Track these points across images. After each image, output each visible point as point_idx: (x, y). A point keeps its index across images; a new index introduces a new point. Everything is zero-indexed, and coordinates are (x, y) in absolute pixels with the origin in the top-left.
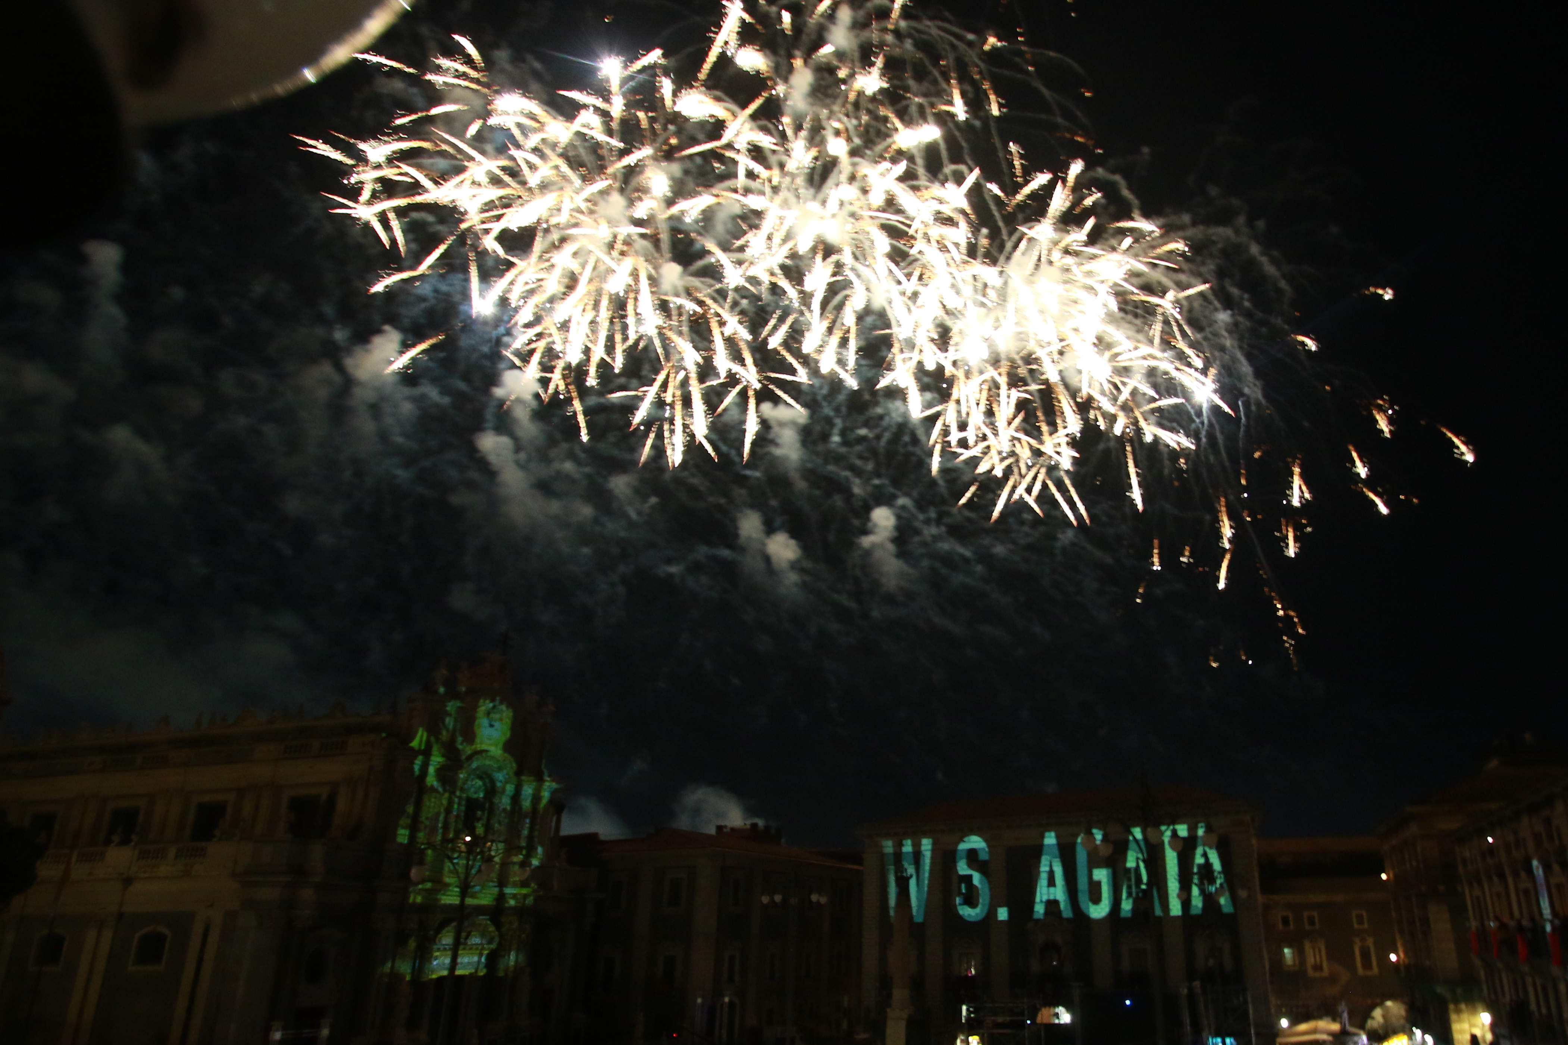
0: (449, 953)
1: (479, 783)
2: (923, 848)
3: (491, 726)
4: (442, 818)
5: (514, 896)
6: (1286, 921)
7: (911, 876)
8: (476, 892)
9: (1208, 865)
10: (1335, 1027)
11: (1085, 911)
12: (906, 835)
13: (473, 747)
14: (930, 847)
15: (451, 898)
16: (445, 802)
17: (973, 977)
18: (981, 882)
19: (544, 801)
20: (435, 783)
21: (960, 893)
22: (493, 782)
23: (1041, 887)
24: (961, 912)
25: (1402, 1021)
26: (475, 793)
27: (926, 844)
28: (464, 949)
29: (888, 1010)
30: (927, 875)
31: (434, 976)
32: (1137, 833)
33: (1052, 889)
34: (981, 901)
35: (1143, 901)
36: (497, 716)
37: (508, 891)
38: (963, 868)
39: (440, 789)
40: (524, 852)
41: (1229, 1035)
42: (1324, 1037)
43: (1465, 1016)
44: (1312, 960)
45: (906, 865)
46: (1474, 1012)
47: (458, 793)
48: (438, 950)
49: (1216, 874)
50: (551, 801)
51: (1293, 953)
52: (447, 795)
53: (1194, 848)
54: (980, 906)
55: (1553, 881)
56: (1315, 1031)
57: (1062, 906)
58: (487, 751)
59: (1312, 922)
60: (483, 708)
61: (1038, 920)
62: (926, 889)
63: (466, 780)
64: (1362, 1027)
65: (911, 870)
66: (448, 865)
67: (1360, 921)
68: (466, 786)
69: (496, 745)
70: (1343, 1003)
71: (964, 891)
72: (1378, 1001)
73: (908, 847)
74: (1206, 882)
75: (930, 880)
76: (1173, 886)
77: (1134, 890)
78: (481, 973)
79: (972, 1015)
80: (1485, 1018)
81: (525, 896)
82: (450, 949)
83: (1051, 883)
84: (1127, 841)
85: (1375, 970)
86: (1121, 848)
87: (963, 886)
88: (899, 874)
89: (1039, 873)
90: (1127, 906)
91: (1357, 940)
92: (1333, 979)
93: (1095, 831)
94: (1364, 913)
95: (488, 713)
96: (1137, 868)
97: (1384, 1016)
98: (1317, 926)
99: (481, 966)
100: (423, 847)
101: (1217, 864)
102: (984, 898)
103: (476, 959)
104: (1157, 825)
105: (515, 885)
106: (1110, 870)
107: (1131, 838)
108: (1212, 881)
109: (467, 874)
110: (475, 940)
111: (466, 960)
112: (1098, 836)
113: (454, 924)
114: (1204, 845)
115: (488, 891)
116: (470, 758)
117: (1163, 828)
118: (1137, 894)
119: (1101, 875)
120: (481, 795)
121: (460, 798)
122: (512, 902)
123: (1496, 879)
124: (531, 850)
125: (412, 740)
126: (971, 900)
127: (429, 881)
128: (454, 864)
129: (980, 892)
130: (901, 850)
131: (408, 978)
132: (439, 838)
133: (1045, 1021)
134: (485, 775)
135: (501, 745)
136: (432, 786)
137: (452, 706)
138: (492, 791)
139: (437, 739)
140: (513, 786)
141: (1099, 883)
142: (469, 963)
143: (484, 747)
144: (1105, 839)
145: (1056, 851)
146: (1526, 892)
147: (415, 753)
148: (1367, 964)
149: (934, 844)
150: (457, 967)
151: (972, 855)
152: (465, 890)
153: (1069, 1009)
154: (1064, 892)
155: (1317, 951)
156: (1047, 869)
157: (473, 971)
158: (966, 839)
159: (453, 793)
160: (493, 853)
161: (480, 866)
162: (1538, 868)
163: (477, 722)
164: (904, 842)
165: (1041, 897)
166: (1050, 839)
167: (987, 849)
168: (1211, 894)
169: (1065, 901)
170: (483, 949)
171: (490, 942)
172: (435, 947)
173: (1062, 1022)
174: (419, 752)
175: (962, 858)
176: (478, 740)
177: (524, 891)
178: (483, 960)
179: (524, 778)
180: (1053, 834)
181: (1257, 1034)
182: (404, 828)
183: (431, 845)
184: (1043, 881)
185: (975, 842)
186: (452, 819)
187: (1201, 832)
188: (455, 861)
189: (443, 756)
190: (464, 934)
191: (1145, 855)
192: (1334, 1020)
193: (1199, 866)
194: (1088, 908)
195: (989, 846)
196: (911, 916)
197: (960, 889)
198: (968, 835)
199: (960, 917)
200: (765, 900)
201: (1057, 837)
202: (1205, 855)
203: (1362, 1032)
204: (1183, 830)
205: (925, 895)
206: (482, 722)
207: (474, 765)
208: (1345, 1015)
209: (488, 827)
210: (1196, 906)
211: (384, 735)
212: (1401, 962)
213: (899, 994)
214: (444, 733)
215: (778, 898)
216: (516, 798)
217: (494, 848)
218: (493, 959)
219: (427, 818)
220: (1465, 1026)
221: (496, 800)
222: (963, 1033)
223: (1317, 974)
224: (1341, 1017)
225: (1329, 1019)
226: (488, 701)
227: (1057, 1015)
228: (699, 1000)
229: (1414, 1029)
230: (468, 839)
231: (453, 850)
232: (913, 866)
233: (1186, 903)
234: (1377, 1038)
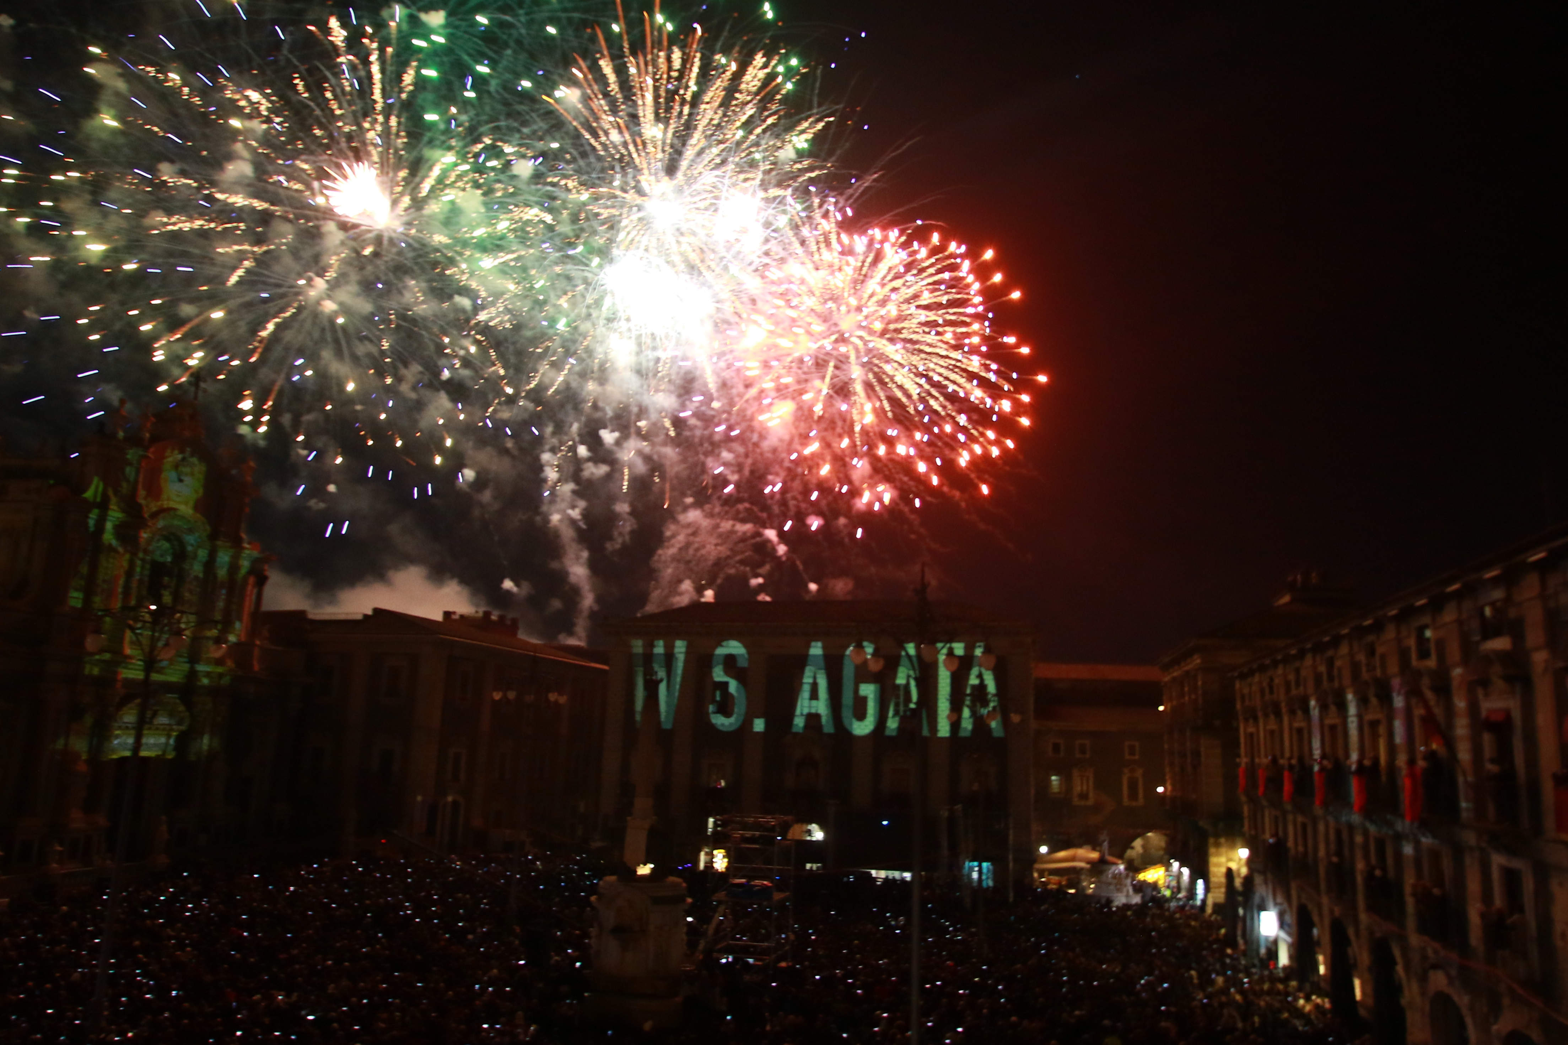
0: (133, 732)
1: (166, 545)
2: (676, 650)
3: (181, 481)
4: (121, 581)
5: (208, 674)
6: (1056, 748)
7: (661, 680)
8: (163, 668)
9: (982, 687)
10: (1095, 855)
11: (848, 727)
12: (659, 636)
13: (159, 503)
14: (683, 650)
15: (133, 672)
16: (125, 564)
17: (722, 789)
18: (738, 690)
19: (243, 571)
20: (114, 542)
21: (713, 701)
22: (182, 544)
23: (803, 699)
24: (714, 721)
25: (1161, 853)
26: (162, 556)
27: (680, 647)
28: (150, 729)
29: (629, 819)
30: (678, 679)
31: (115, 757)
32: (911, 649)
33: (814, 703)
34: (736, 710)
35: (910, 720)
36: (187, 470)
37: (201, 668)
38: (719, 675)
39: (121, 550)
40: (219, 626)
41: (987, 860)
42: (1082, 864)
43: (1223, 850)
44: (1079, 788)
45: (656, 667)
46: (1233, 846)
47: (141, 555)
48: (120, 728)
49: (990, 696)
50: (251, 572)
51: (1061, 780)
52: (127, 556)
53: (969, 668)
54: (735, 716)
55: (1328, 722)
56: (1073, 859)
57: (824, 720)
58: (175, 510)
59: (1083, 750)
60: (170, 459)
61: (797, 734)
62: (677, 694)
63: (149, 541)
64: (1121, 856)
65: (661, 674)
66: (128, 634)
67: (1132, 752)
68: (151, 548)
69: (186, 503)
70: (1105, 832)
71: (718, 698)
72: (1140, 831)
73: (659, 648)
74: (978, 705)
75: (682, 686)
76: (943, 706)
77: (902, 708)
78: (170, 756)
79: (719, 828)
80: (1244, 853)
81: (221, 676)
82: (134, 728)
83: (814, 696)
84: (899, 657)
85: (1141, 801)
86: (892, 664)
87: (718, 693)
88: (648, 677)
89: (801, 684)
90: (892, 724)
91: (1126, 770)
92: (1097, 808)
93: (865, 644)
94: (1137, 744)
95: (176, 467)
96: (907, 685)
97: (1144, 846)
99: (170, 748)
100: (100, 613)
101: (991, 687)
102: (740, 708)
103: (163, 740)
104: (933, 642)
105: (209, 662)
106: (878, 686)
107: (903, 653)
108: (985, 703)
109: (153, 648)
110: (162, 720)
111: (152, 741)
112: (869, 649)
113: (138, 701)
114: (980, 666)
115: (177, 667)
116: (155, 515)
117: (939, 645)
118: (905, 711)
119: (868, 690)
120: (169, 559)
121: (143, 560)
122: (205, 681)
123: (1272, 717)
124: (227, 625)
125: (85, 491)
126: (725, 709)
127: (106, 651)
128: (136, 634)
129: (736, 701)
130: (652, 650)
131: (84, 757)
132: (119, 605)
133: (797, 837)
134: (172, 537)
135: (192, 503)
136: (110, 545)
137: (132, 454)
138: (181, 555)
139: (116, 492)
140: (206, 551)
141: (864, 699)
142: (155, 745)
143: (172, 505)
144: (875, 654)
145: (822, 663)
146: (1300, 731)
147: (88, 506)
148: (1133, 795)
149: (688, 647)
150: (142, 748)
151: (730, 661)
152: (150, 664)
153: (822, 827)
154: (827, 706)
155: (1085, 780)
156: (811, 680)
157: (160, 753)
158: (724, 643)
159: (134, 554)
160: (183, 626)
161: (168, 639)
162: (1314, 708)
163: (163, 476)
164: (656, 643)
165: (802, 710)
166: (816, 650)
167: (746, 656)
168: (982, 716)
169: (827, 715)
170: (172, 730)
171: (179, 723)
172: (116, 725)
173: (814, 839)
174: (93, 505)
175: (718, 664)
176: (164, 496)
177: (220, 670)
178: (172, 741)
179: (219, 543)
180: (819, 644)
181: (1015, 860)
182: (76, 590)
183: (108, 612)
184: (805, 693)
185: (734, 647)
186: (134, 585)
187: (978, 652)
188: (138, 631)
189: (123, 511)
190: (149, 714)
191: (917, 672)
192: (1094, 848)
193: (974, 687)
194: (851, 724)
195: (749, 653)
196: (659, 722)
197: (714, 696)
198: (728, 639)
199: (713, 727)
200: (497, 696)
201: (824, 648)
202: (980, 676)
203: (1120, 862)
204: (959, 649)
205: (676, 701)
206: (169, 475)
207: (161, 524)
208: (1106, 844)
209: (177, 596)
210: (966, 729)
211: (52, 482)
212: (1168, 793)
213: (642, 803)
214: (124, 485)
215: (511, 695)
216: (210, 565)
217: (184, 620)
218: (183, 742)
219: (104, 581)
220: (1223, 859)
221: (186, 566)
222: (707, 845)
223: (1083, 803)
224: (1100, 845)
225: (1089, 847)
226: (176, 452)
227: (809, 833)
228: (419, 798)
229: (1172, 861)
230: (153, 607)
231: (136, 620)
232: (663, 669)
233: (955, 725)
234: (1134, 868)
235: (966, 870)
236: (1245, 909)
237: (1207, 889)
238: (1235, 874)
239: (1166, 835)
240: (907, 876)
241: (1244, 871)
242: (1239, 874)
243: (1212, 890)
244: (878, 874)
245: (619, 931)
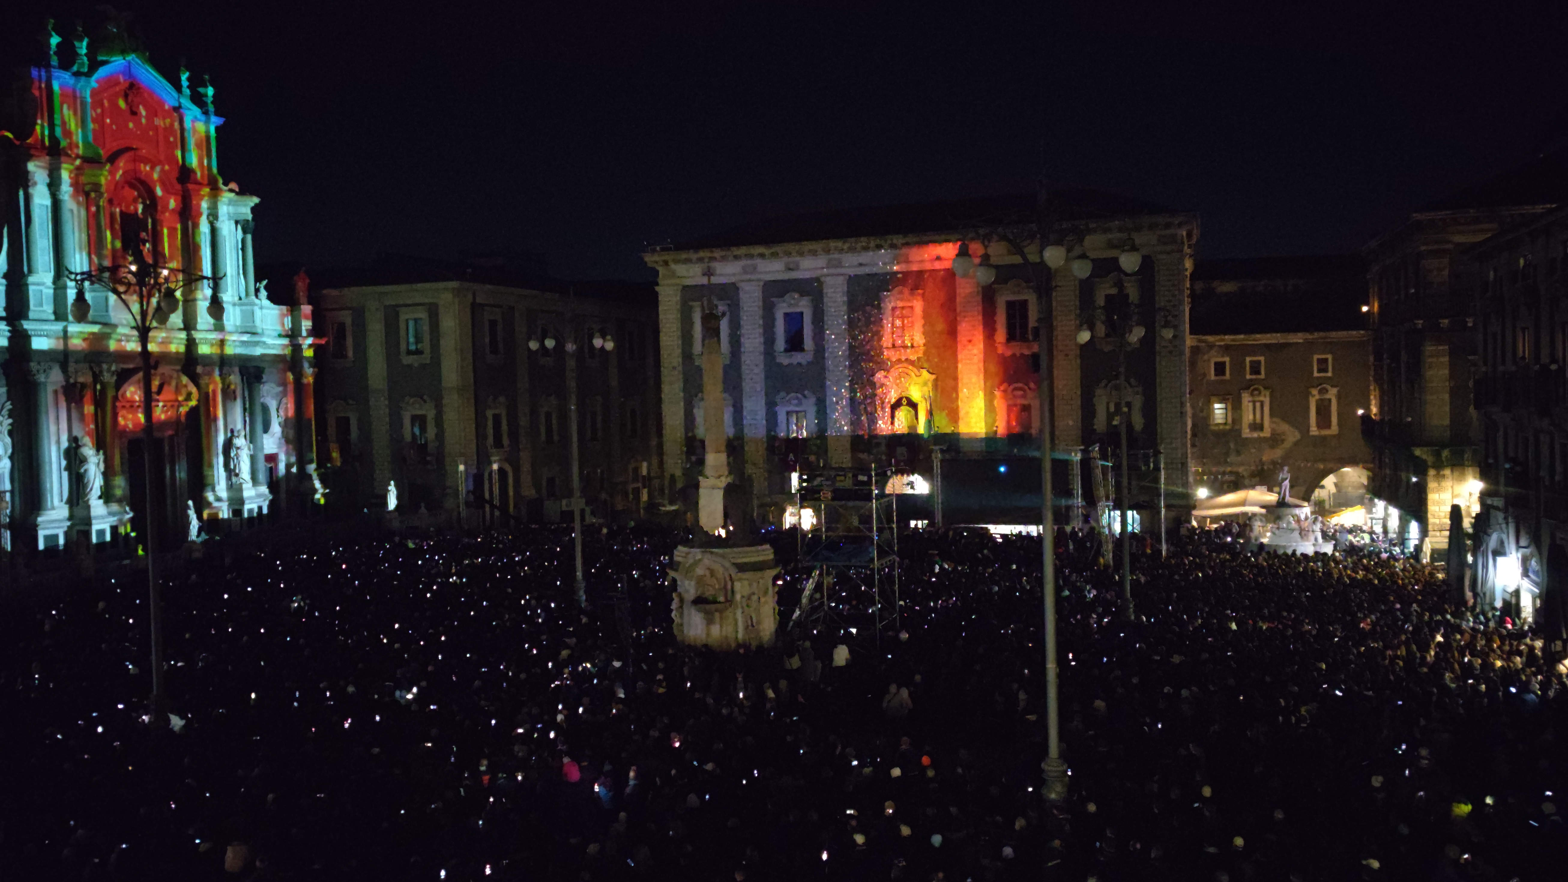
6: (1220, 368)
8: (160, 336)
10: (1272, 498)
13: (115, 143)
19: (224, 218)
22: (150, 190)
24: (786, 360)
25: (1362, 491)
26: (130, 206)
29: (700, 478)
35: (1030, 344)
38: (790, 303)
41: (1131, 508)
42: (1256, 509)
43: (1448, 484)
44: (1251, 417)
45: (714, 299)
46: (1461, 478)
49: (1132, 308)
51: (1226, 408)
53: (1104, 273)
54: (811, 352)
56: (1243, 503)
58: (134, 149)
59: (1255, 369)
64: (1307, 498)
65: (721, 306)
67: (1323, 367)
69: (146, 141)
72: (1331, 465)
73: (719, 277)
79: (805, 484)
80: (1475, 484)
81: (221, 341)
82: (139, 407)
85: (1335, 427)
86: (1004, 274)
88: (706, 311)
91: (1315, 392)
92: (1275, 440)
94: (1330, 357)
96: (1025, 301)
97: (1336, 485)
98: (1263, 376)
105: (204, 327)
107: (1018, 260)
109: (143, 313)
110: (168, 396)
113: (139, 375)
114: (1119, 269)
115: (173, 335)
116: (113, 158)
118: (1023, 334)
120: (139, 209)
121: (110, 212)
122: (206, 349)
126: (801, 344)
133: (897, 492)
134: (137, 182)
138: (151, 204)
139: (65, 132)
140: (178, 198)
143: (129, 143)
145: (915, 281)
147: (38, 152)
148: (1324, 422)
152: (144, 332)
153: (927, 477)
154: (924, 334)
155: (1258, 405)
156: (902, 304)
164: (713, 270)
170: (181, 406)
171: (187, 398)
173: (917, 492)
174: (44, 151)
179: (191, 186)
181: (1168, 507)
189: (78, 156)
190: (153, 389)
192: (1270, 490)
195: (825, 275)
200: (533, 345)
202: (1119, 282)
203: (1306, 504)
207: (121, 168)
208: (1287, 483)
209: (157, 251)
213: (715, 460)
215: (550, 343)
220: (1447, 494)
221: (159, 216)
222: (793, 504)
223: (1255, 434)
225: (1264, 489)
227: (911, 485)
228: (461, 467)
229: (1376, 500)
230: (134, 267)
234: (1322, 510)
235: (1105, 521)
236: (1474, 555)
237: (1424, 532)
238: (1464, 513)
239: (1368, 469)
240: (1033, 530)
241: (1476, 509)
242: (1469, 515)
243: (1430, 533)
244: (998, 530)
245: (699, 601)
